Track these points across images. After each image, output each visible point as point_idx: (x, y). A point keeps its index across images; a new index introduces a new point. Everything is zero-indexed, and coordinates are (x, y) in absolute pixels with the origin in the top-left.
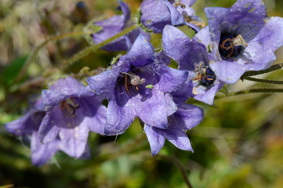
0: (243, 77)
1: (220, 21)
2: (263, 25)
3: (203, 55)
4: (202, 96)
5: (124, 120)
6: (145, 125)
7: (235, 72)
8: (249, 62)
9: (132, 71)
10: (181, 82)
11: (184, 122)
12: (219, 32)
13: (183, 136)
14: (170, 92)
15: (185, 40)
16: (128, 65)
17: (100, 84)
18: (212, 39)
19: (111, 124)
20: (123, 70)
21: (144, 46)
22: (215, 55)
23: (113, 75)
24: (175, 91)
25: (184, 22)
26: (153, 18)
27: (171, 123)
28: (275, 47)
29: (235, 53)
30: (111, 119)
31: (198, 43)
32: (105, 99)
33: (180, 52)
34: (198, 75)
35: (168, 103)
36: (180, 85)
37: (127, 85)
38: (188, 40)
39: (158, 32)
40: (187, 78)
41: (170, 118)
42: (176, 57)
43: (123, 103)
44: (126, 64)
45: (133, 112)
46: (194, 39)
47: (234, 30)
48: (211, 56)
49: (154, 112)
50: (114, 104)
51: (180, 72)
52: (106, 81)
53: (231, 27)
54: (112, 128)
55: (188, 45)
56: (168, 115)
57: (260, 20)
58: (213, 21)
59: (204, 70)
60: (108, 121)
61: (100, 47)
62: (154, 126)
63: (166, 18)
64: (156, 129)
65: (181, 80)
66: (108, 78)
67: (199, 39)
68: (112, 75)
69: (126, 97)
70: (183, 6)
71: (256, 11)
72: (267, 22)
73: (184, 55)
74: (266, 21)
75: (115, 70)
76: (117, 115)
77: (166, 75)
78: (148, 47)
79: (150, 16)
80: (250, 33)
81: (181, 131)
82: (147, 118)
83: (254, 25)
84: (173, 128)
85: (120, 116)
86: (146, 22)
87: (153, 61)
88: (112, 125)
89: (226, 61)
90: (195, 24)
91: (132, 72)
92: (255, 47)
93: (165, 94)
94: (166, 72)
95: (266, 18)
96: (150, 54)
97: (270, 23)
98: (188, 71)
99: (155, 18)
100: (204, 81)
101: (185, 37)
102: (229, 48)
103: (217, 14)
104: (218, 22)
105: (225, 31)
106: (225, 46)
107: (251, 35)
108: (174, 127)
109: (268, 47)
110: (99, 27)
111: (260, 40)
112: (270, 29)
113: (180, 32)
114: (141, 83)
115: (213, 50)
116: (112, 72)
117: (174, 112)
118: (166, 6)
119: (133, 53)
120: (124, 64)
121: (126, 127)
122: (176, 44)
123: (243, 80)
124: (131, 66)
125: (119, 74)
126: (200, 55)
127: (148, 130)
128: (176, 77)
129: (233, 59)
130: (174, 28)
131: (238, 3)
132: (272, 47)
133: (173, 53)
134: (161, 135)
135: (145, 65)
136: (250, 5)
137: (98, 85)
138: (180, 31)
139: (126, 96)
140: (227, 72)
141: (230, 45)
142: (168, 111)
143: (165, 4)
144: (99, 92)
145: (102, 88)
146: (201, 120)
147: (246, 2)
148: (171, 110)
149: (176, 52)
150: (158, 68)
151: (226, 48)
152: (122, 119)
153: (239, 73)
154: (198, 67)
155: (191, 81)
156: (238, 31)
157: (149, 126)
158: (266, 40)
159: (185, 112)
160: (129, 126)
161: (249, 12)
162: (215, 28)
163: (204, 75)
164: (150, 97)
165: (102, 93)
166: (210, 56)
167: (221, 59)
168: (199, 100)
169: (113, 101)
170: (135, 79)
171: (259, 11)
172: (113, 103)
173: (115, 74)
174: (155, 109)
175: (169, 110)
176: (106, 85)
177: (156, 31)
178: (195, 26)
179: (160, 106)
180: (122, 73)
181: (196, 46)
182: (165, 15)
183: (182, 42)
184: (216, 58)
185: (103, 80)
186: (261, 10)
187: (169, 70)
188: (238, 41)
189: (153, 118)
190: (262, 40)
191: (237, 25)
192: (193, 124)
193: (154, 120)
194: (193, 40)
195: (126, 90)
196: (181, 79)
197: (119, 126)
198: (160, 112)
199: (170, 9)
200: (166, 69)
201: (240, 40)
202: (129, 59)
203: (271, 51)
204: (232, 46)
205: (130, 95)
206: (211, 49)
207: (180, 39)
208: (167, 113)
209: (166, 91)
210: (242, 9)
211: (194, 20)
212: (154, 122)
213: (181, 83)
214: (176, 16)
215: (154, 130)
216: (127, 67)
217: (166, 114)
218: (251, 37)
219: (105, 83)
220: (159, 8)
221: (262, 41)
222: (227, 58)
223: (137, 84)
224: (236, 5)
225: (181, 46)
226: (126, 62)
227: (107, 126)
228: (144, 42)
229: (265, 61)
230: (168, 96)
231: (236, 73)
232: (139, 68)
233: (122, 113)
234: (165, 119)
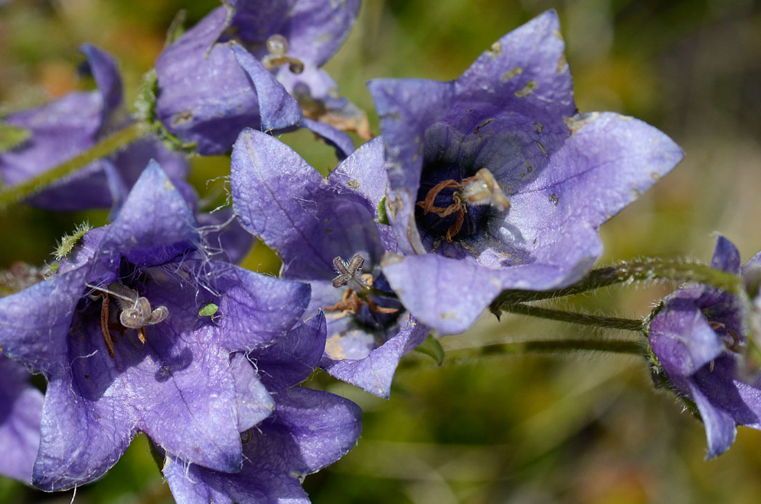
0: (500, 304)
1: (420, 123)
2: (564, 139)
3: (366, 231)
4: (356, 366)
5: (96, 443)
6: (168, 460)
7: (465, 295)
8: (517, 257)
9: (125, 282)
10: (285, 318)
11: (297, 447)
12: (417, 160)
13: (294, 497)
14: (251, 350)
15: (306, 182)
16: (112, 261)
17: (18, 324)
18: (394, 184)
19: (56, 456)
20: (94, 278)
21: (166, 202)
22: (402, 234)
23: (62, 295)
24: (265, 348)
25: (301, 118)
26: (197, 105)
27: (254, 449)
28: (602, 213)
29: (469, 227)
30: (54, 439)
31: (350, 191)
32: (36, 374)
33: (290, 218)
34: (348, 297)
35: (243, 387)
36: (284, 329)
37: (107, 326)
38: (315, 181)
39: (213, 150)
40: (306, 306)
41: (248, 437)
42: (275, 234)
43: (97, 386)
44: (104, 259)
45: (129, 414)
46: (336, 179)
47: (468, 151)
48: (390, 237)
49: (196, 416)
50: (66, 389)
51: (281, 287)
52: (38, 316)
53: (458, 142)
54: (59, 469)
55: (315, 196)
56: (242, 426)
57: (553, 122)
58: (398, 124)
59: (368, 280)
60: (47, 445)
61: (19, 196)
62: (197, 462)
63: (240, 106)
64: (202, 473)
65: (286, 312)
66: (47, 305)
67: (353, 177)
68: (58, 297)
69: (107, 367)
70: (296, 68)
71: (539, 92)
72: (576, 131)
73: (302, 228)
74: (573, 128)
75: (68, 278)
76: (76, 426)
77: (237, 294)
78: (177, 204)
79: (186, 98)
80: (521, 163)
81: (285, 476)
82: (174, 436)
83: (535, 137)
84: (259, 466)
85: (84, 429)
86: (173, 119)
87: (194, 249)
88: (58, 459)
89: (440, 257)
90: (336, 123)
91: (124, 284)
92: (537, 208)
93: (232, 356)
94: (238, 284)
95: (572, 116)
96: (184, 226)
97: (586, 132)
98: (308, 282)
99: (204, 106)
100: (366, 316)
101: (305, 169)
102: (449, 211)
103: (410, 100)
104: (412, 129)
105: (438, 156)
106: (436, 204)
107: (524, 167)
108: (264, 465)
109: (579, 211)
110: (18, 130)
111: (554, 186)
112: (585, 153)
113: (288, 155)
114: (156, 320)
115: (396, 218)
116: (60, 286)
117: (263, 416)
118: (242, 67)
119: (127, 223)
120: (99, 261)
121: (105, 465)
122: (276, 194)
123: (501, 313)
124: (121, 265)
125: (82, 290)
126: (356, 229)
127: (177, 476)
128: (269, 303)
129: (461, 247)
130: (271, 142)
131: (481, 67)
132: (590, 211)
133: (265, 224)
134: (219, 491)
135: (167, 262)
136: (520, 71)
137: (14, 328)
138: (289, 149)
139: (106, 363)
140: (439, 292)
141: (453, 202)
142: (241, 414)
143: (237, 61)
144: (16, 353)
145: (26, 337)
146: (351, 440)
147: (506, 64)
148: (252, 409)
149: (273, 220)
150: (209, 274)
151: (440, 209)
152: (90, 438)
153: (479, 298)
154: (344, 271)
155: (320, 318)
156: (482, 155)
157: (180, 461)
158: (571, 189)
159: (300, 416)
160: (114, 462)
161: (518, 95)
162: (403, 147)
163: (367, 296)
164: (186, 367)
165: (27, 356)
166: (386, 234)
167: (421, 249)
168: (346, 379)
169: (61, 380)
170: (134, 308)
171: (550, 93)
172: (62, 386)
173: (68, 292)
174: (200, 408)
175: (248, 410)
176: (37, 329)
177: (208, 146)
178: (337, 132)
179: (215, 396)
180: (92, 288)
181: (342, 202)
182: (237, 95)
183: (294, 187)
184: (405, 243)
185: (27, 311)
186: (556, 90)
187: (246, 281)
188: (479, 190)
189: (192, 436)
190: (557, 187)
191: (478, 134)
192: (326, 453)
193: (198, 444)
194: (332, 182)
195: (106, 342)
196: (284, 309)
197: (81, 463)
198: (215, 418)
199: (253, 78)
200: (238, 276)
201: (485, 186)
202: (116, 245)
203: (587, 225)
204: (458, 206)
205: (119, 358)
206: (390, 214)
207: (287, 178)
208: (241, 419)
209: (234, 346)
210: (495, 83)
211: (332, 110)
212: (197, 450)
213: (284, 321)
214: (276, 98)
215: (196, 475)
216: (108, 267)
217: (235, 423)
218: (524, 175)
219: (36, 322)
220: (215, 72)
221: (560, 191)
222: (442, 244)
223: (141, 325)
224: (475, 72)
225: (293, 200)
226: (105, 252)
227: (41, 463)
228: (165, 189)
229: (567, 259)
230: (242, 364)
231: (470, 297)
232: (150, 270)
233: (93, 419)
234: (233, 440)
